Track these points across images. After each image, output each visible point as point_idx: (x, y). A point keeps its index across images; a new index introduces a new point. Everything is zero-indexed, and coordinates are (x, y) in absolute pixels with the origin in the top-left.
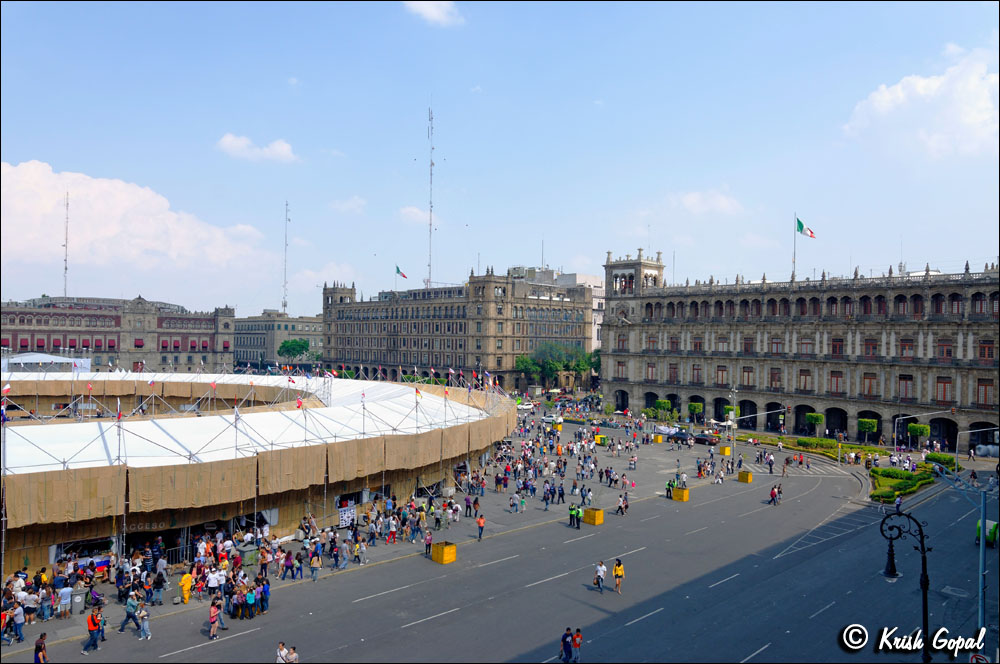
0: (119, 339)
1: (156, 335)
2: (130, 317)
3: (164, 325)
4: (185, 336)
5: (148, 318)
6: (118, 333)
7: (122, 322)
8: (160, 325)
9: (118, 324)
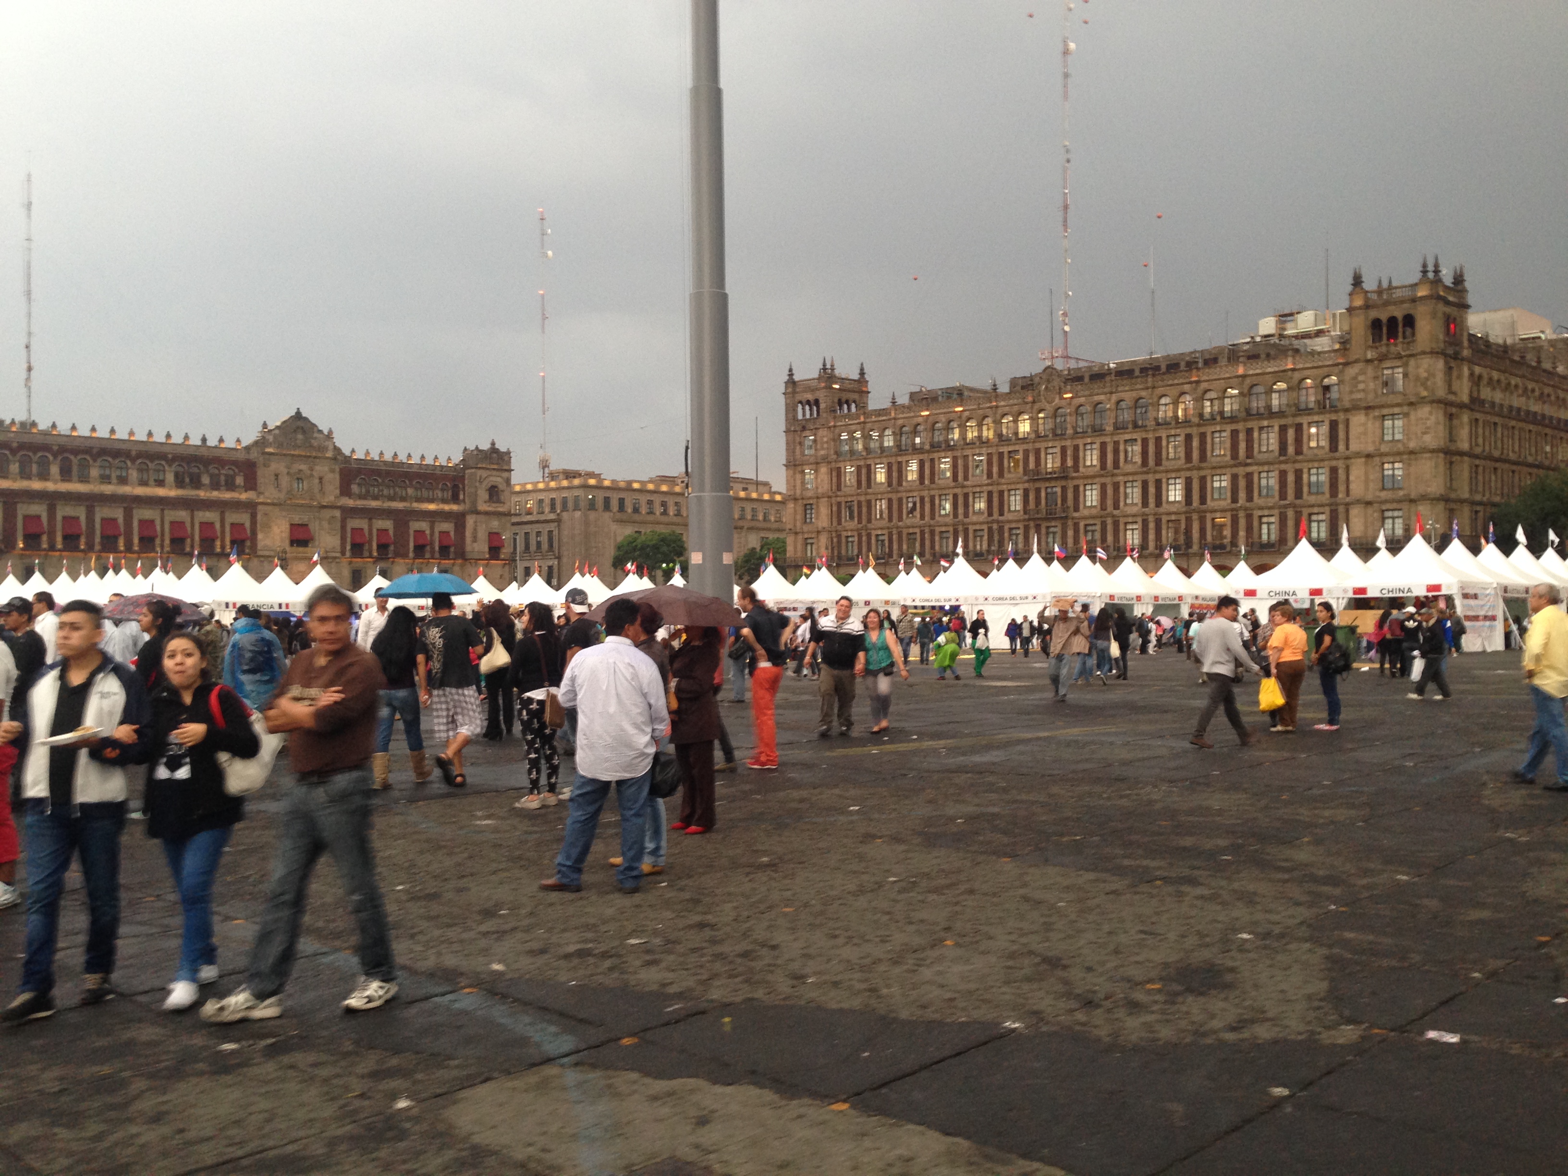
0: (254, 522)
1: (337, 513)
2: (278, 466)
3: (355, 488)
4: (402, 518)
5: (322, 469)
6: (251, 507)
7: (260, 480)
8: (345, 491)
9: (251, 484)
